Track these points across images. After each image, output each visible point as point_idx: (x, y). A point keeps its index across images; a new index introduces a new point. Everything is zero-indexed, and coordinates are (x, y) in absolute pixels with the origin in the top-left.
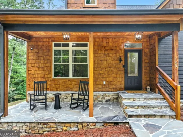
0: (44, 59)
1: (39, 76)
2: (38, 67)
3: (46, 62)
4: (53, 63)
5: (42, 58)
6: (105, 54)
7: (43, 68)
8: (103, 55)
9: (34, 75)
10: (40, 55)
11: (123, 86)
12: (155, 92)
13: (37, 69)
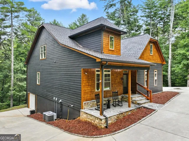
0: (91, 80)
1: (89, 91)
2: (88, 85)
3: (92, 82)
4: (96, 82)
5: (90, 79)
6: (117, 76)
7: (91, 85)
8: (116, 76)
9: (86, 91)
10: (89, 77)
11: (123, 92)
12: (136, 94)
13: (88, 86)
